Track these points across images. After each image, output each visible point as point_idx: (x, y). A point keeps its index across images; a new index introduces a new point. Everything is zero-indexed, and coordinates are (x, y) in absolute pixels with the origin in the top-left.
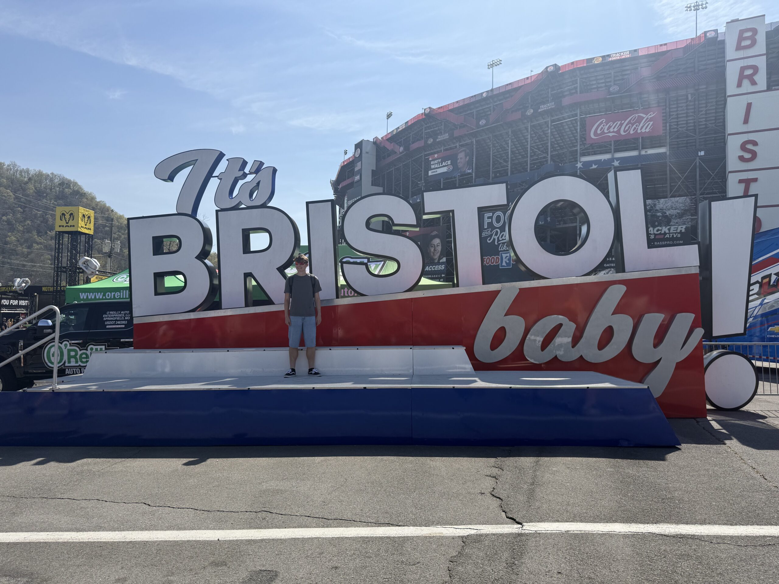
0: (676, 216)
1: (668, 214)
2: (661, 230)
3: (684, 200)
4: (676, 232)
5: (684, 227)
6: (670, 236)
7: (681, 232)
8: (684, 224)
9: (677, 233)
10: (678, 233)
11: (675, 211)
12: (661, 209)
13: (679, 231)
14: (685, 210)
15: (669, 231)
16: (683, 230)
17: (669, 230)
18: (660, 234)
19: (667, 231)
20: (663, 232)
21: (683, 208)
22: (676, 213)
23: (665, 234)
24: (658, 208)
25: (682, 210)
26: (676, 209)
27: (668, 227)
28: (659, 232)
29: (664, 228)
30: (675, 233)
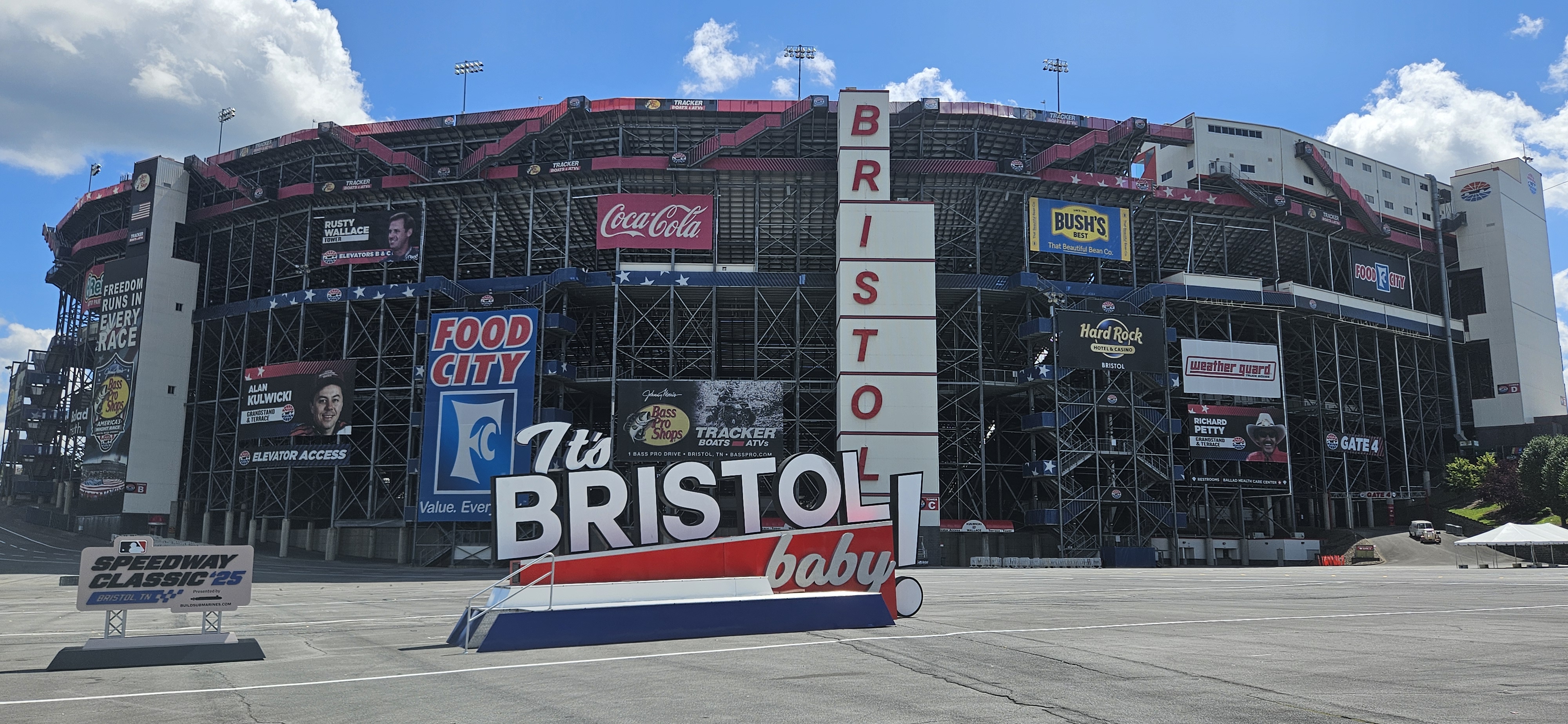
0: (762, 411)
1: (750, 407)
2: (740, 433)
3: (774, 386)
4: (762, 437)
5: (774, 430)
6: (753, 443)
7: (769, 439)
8: (774, 426)
9: (763, 439)
10: (766, 440)
11: (761, 403)
12: (740, 399)
13: (766, 437)
14: (776, 403)
15: (753, 436)
16: (773, 437)
17: (752, 433)
18: (739, 439)
19: (749, 436)
20: (743, 437)
21: (772, 399)
22: (763, 407)
23: (746, 439)
24: (735, 396)
25: (771, 402)
26: (762, 400)
27: (751, 429)
28: (738, 435)
29: (744, 429)
30: (761, 440)
